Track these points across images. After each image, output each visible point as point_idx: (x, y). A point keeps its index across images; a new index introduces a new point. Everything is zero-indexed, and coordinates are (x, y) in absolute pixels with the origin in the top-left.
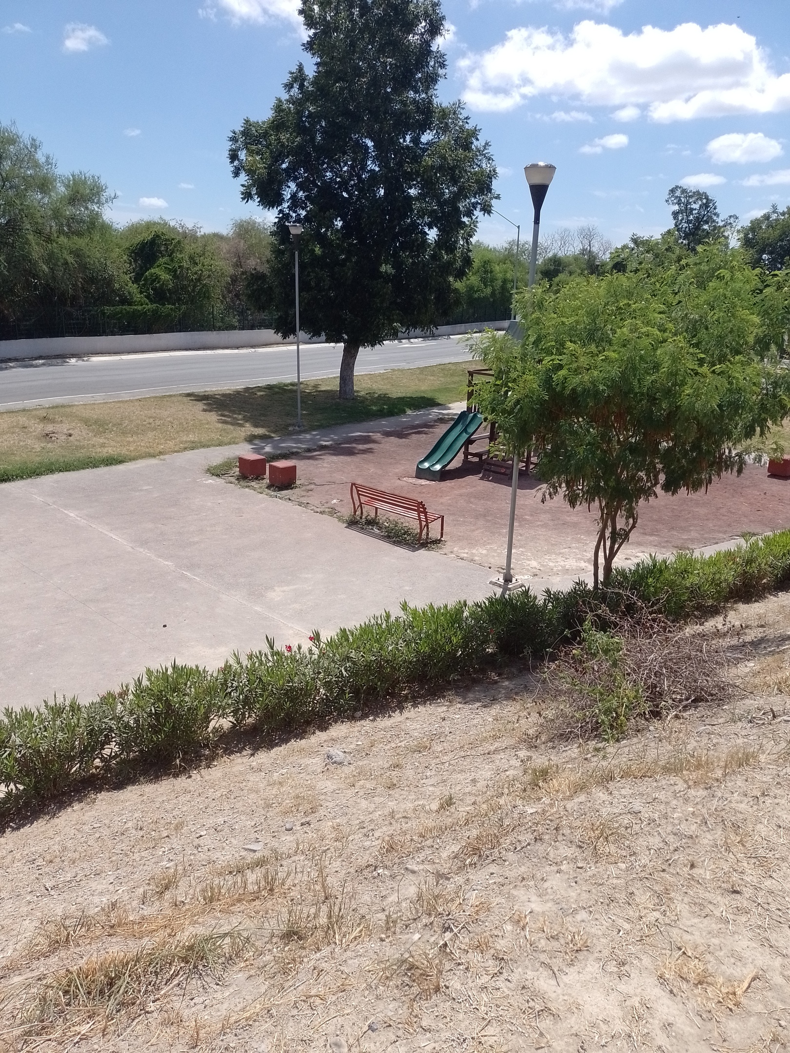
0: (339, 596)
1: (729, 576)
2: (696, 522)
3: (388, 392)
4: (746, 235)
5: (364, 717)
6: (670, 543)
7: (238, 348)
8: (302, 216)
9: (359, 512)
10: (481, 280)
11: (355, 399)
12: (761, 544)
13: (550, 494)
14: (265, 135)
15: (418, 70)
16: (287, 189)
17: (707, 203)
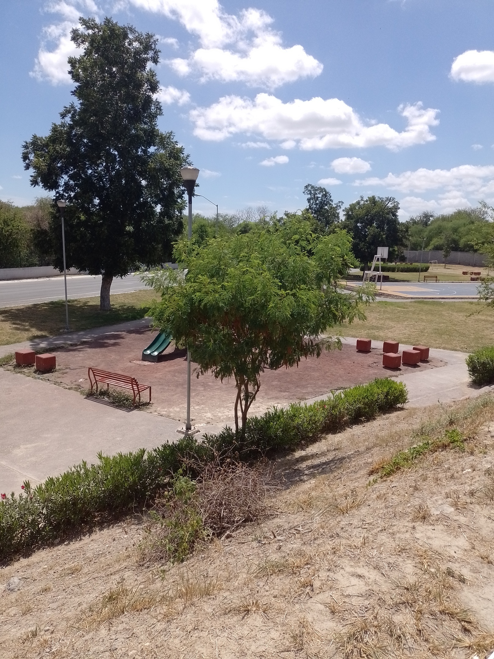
0: (67, 450)
1: (321, 417)
2: (311, 382)
3: (134, 305)
4: (348, 212)
5: (61, 542)
6: (295, 396)
7: (37, 278)
8: (72, 196)
9: (95, 387)
10: (199, 236)
11: (111, 310)
12: (343, 396)
13: (202, 372)
14: (47, 145)
15: (145, 112)
16: (62, 179)
17: (326, 194)
